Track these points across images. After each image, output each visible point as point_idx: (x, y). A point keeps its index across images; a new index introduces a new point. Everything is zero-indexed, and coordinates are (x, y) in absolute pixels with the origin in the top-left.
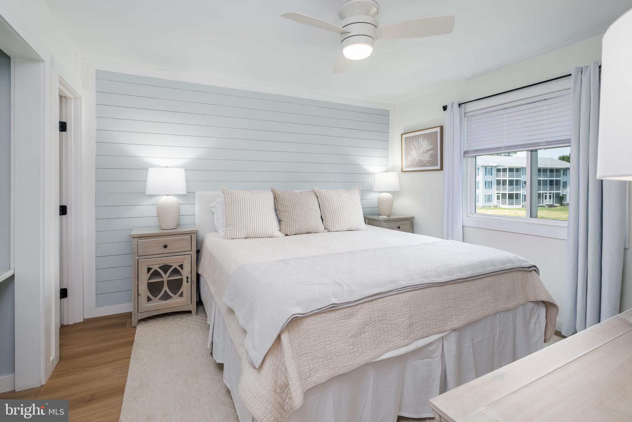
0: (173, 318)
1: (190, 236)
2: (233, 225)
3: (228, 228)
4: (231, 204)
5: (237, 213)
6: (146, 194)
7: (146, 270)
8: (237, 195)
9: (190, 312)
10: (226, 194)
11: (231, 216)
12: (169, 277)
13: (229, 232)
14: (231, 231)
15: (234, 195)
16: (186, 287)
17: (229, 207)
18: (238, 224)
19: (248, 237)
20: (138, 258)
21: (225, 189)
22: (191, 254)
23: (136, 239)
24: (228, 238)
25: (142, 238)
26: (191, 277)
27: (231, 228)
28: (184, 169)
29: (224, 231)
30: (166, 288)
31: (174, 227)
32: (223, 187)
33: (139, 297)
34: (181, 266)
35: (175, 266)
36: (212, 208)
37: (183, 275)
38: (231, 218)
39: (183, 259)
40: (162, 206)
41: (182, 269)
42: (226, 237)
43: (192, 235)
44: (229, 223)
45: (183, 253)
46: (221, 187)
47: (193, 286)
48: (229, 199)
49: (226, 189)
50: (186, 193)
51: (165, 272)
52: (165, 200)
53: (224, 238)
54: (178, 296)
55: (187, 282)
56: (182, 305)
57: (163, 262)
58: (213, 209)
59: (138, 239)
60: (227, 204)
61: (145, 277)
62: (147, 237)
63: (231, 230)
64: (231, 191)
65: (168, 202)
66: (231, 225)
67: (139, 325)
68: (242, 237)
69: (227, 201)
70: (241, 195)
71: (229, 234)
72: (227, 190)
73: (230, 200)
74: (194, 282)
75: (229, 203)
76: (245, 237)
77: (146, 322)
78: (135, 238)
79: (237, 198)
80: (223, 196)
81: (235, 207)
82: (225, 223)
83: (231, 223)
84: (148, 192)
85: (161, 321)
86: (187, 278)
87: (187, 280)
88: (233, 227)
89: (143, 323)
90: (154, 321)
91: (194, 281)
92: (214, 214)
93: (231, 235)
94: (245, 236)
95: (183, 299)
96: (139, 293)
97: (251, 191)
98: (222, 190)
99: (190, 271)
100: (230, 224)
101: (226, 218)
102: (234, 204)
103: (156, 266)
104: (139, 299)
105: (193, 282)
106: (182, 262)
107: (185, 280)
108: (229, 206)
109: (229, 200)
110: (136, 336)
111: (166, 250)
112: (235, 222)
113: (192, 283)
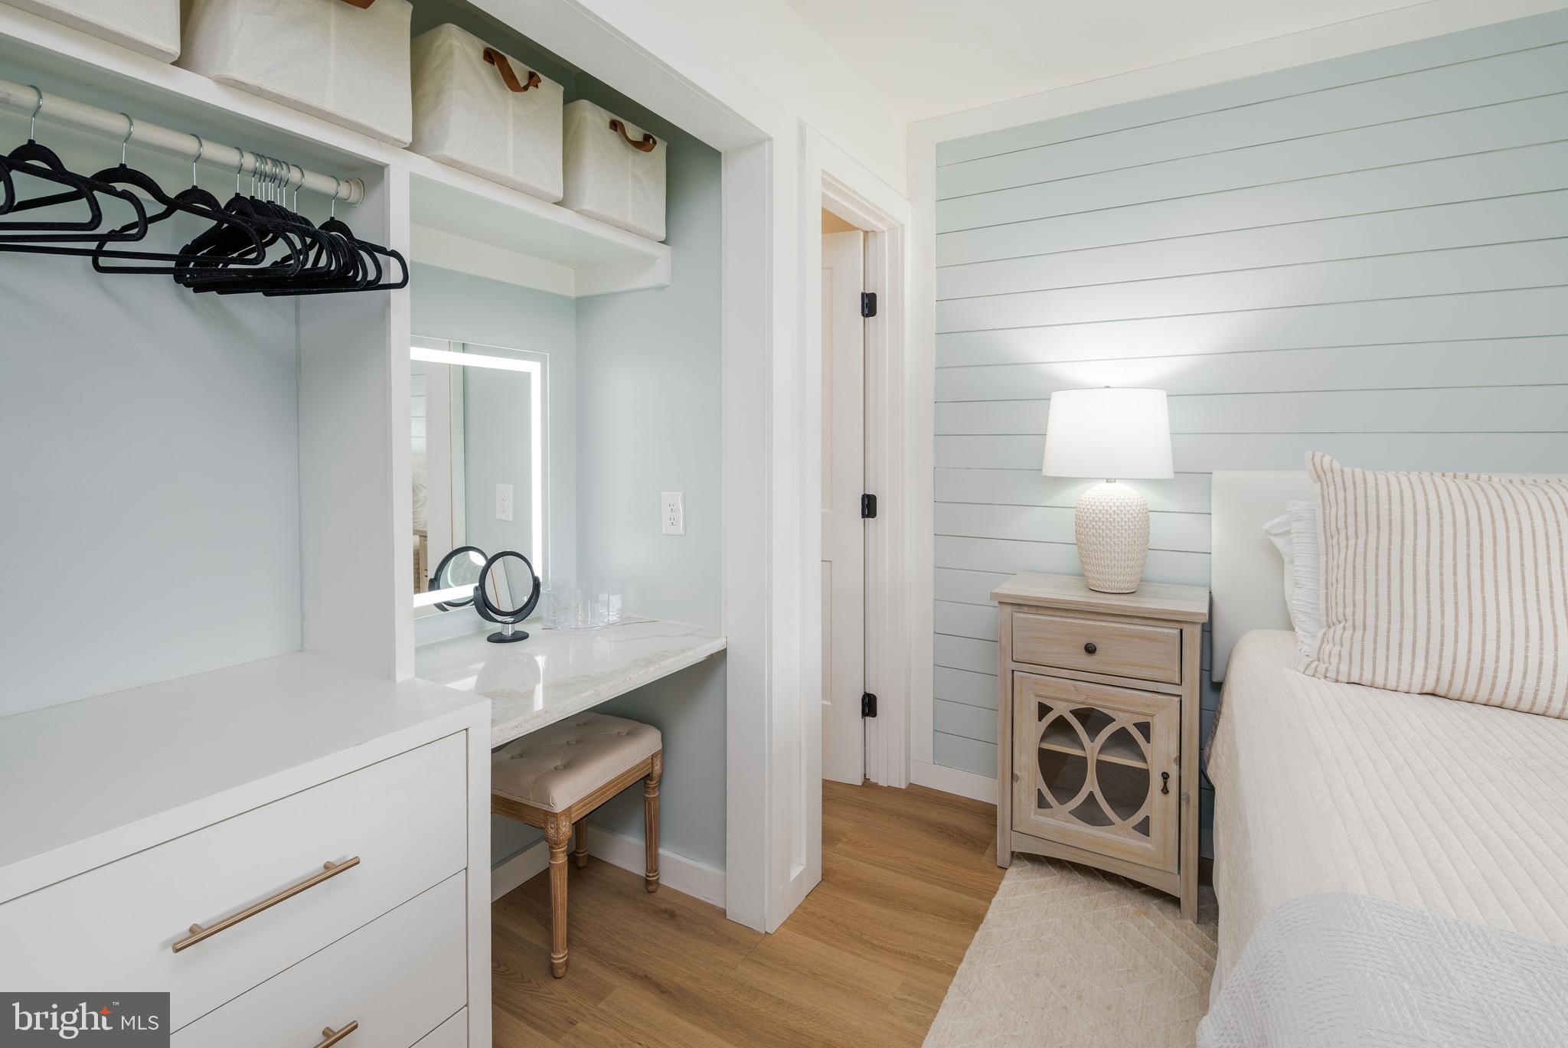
0: (1114, 892)
1: (1177, 632)
2: (1359, 623)
3: (1332, 629)
4: (1351, 531)
5: (1383, 574)
6: (1045, 472)
7: (1034, 708)
8: (1383, 493)
9: (1175, 901)
10: (1332, 488)
11: (1349, 579)
12: (1102, 750)
13: (1337, 648)
14: (1346, 650)
15: (1371, 493)
16: (1157, 805)
17: (1343, 543)
18: (1383, 624)
19: (1442, 691)
20: (1015, 666)
21: (1326, 466)
22: (1181, 696)
23: (1009, 609)
24: (1332, 675)
25: (1025, 609)
26: (1180, 777)
27: (1348, 633)
28: (1162, 394)
29: (1315, 637)
30: (1091, 784)
31: (1127, 587)
32: (1318, 455)
33: (1015, 784)
34: (1145, 728)
35: (1124, 720)
36: (1276, 535)
37: (1149, 760)
38: (1349, 590)
39: (1148, 705)
40: (1088, 514)
41: (1148, 740)
42: (1322, 667)
43: (1187, 629)
44: (1340, 610)
45: (1151, 685)
46: (1308, 455)
47: (1187, 812)
48: (1342, 505)
49: (1331, 465)
50: (1169, 475)
51: (1093, 732)
52: (1101, 495)
53: (1310, 671)
54: (1134, 828)
55: (1165, 790)
56: (1147, 864)
57: (1082, 698)
58: (1279, 543)
59: (1014, 608)
60: (1334, 528)
61: (1031, 731)
62: (1037, 606)
63: (1347, 644)
64: (1353, 475)
65: (1107, 503)
66: (1350, 623)
67: (1014, 870)
68: (1404, 686)
69: (1333, 512)
70: (1408, 494)
71: (1334, 660)
72: (1336, 465)
73: (1351, 510)
74: (1192, 802)
75: (1341, 524)
76: (1428, 688)
77: (1036, 866)
78: (1005, 607)
79: (1384, 506)
80: (1319, 491)
81: (1372, 545)
82: (1322, 606)
83: (1349, 611)
84: (1051, 468)
85: (1076, 887)
86: (1165, 776)
87: (1165, 783)
88: (1359, 633)
89: (1029, 866)
90: (1058, 876)
91: (1191, 795)
92: (1283, 561)
93: (1344, 668)
94: (1423, 685)
95: (1149, 846)
96: (1016, 772)
97: (1473, 476)
98: (1311, 466)
99: (1175, 754)
100: (1341, 617)
101: (1327, 588)
102: (1367, 532)
103: (1064, 704)
104: (1015, 789)
105: (1188, 801)
106: (1148, 715)
107: (1156, 782)
108: (1343, 536)
109: (1341, 512)
110: (994, 901)
111: (1088, 662)
112: (1371, 611)
113: (1183, 803)
